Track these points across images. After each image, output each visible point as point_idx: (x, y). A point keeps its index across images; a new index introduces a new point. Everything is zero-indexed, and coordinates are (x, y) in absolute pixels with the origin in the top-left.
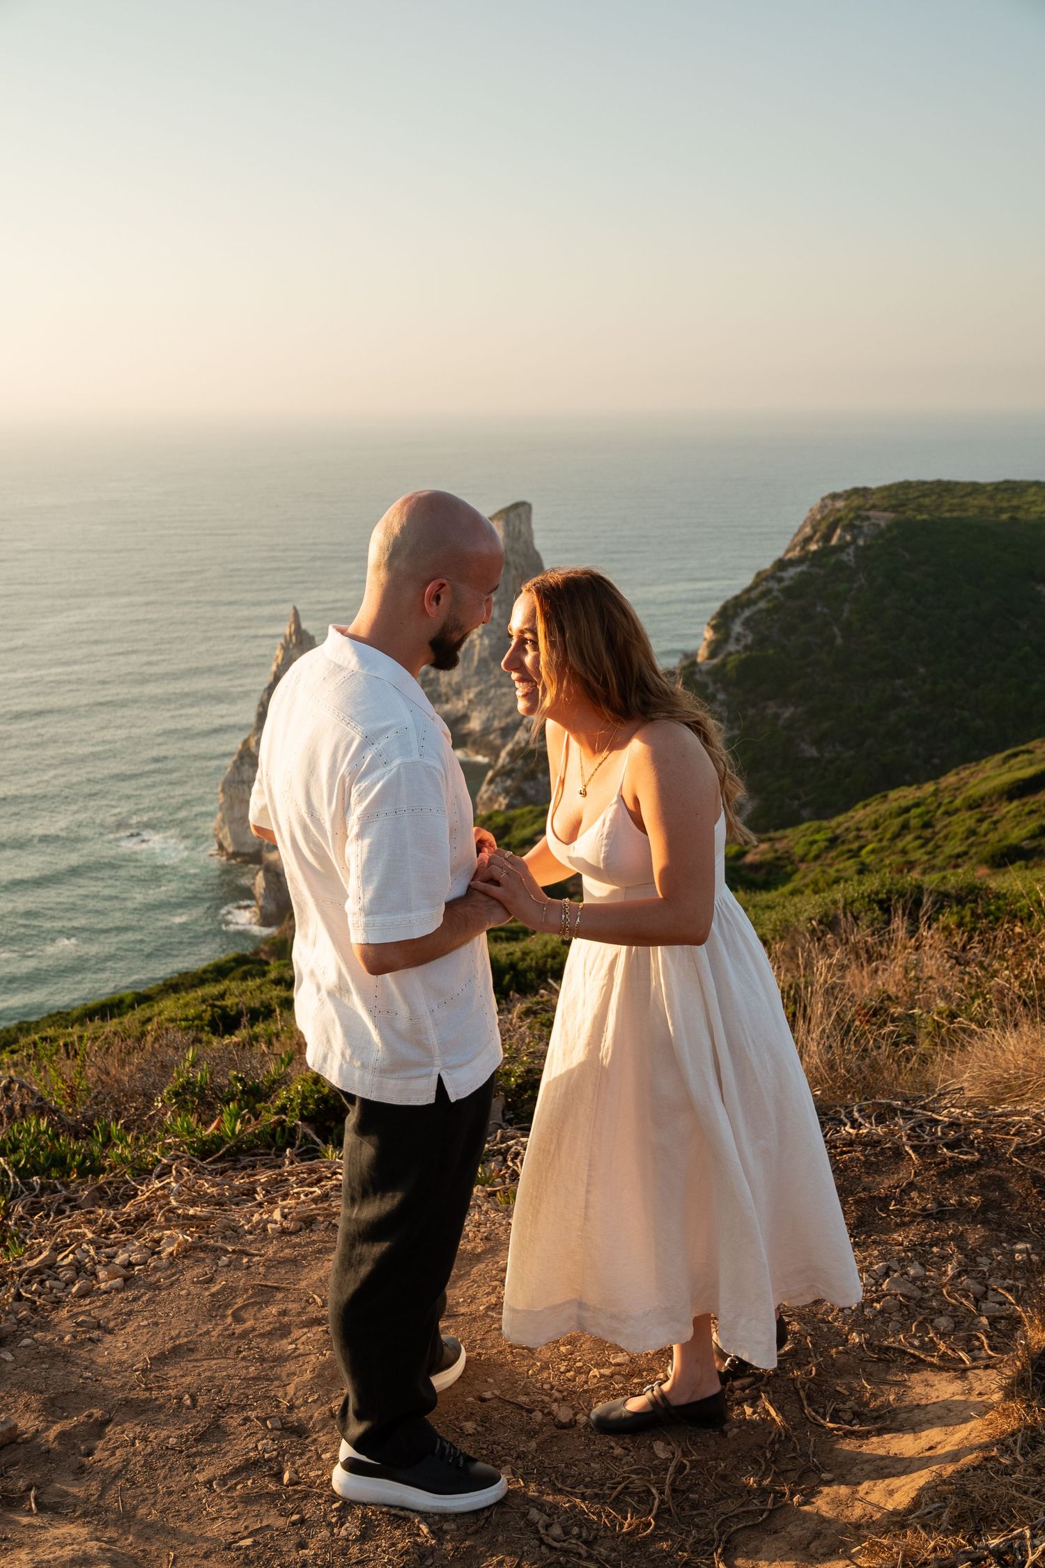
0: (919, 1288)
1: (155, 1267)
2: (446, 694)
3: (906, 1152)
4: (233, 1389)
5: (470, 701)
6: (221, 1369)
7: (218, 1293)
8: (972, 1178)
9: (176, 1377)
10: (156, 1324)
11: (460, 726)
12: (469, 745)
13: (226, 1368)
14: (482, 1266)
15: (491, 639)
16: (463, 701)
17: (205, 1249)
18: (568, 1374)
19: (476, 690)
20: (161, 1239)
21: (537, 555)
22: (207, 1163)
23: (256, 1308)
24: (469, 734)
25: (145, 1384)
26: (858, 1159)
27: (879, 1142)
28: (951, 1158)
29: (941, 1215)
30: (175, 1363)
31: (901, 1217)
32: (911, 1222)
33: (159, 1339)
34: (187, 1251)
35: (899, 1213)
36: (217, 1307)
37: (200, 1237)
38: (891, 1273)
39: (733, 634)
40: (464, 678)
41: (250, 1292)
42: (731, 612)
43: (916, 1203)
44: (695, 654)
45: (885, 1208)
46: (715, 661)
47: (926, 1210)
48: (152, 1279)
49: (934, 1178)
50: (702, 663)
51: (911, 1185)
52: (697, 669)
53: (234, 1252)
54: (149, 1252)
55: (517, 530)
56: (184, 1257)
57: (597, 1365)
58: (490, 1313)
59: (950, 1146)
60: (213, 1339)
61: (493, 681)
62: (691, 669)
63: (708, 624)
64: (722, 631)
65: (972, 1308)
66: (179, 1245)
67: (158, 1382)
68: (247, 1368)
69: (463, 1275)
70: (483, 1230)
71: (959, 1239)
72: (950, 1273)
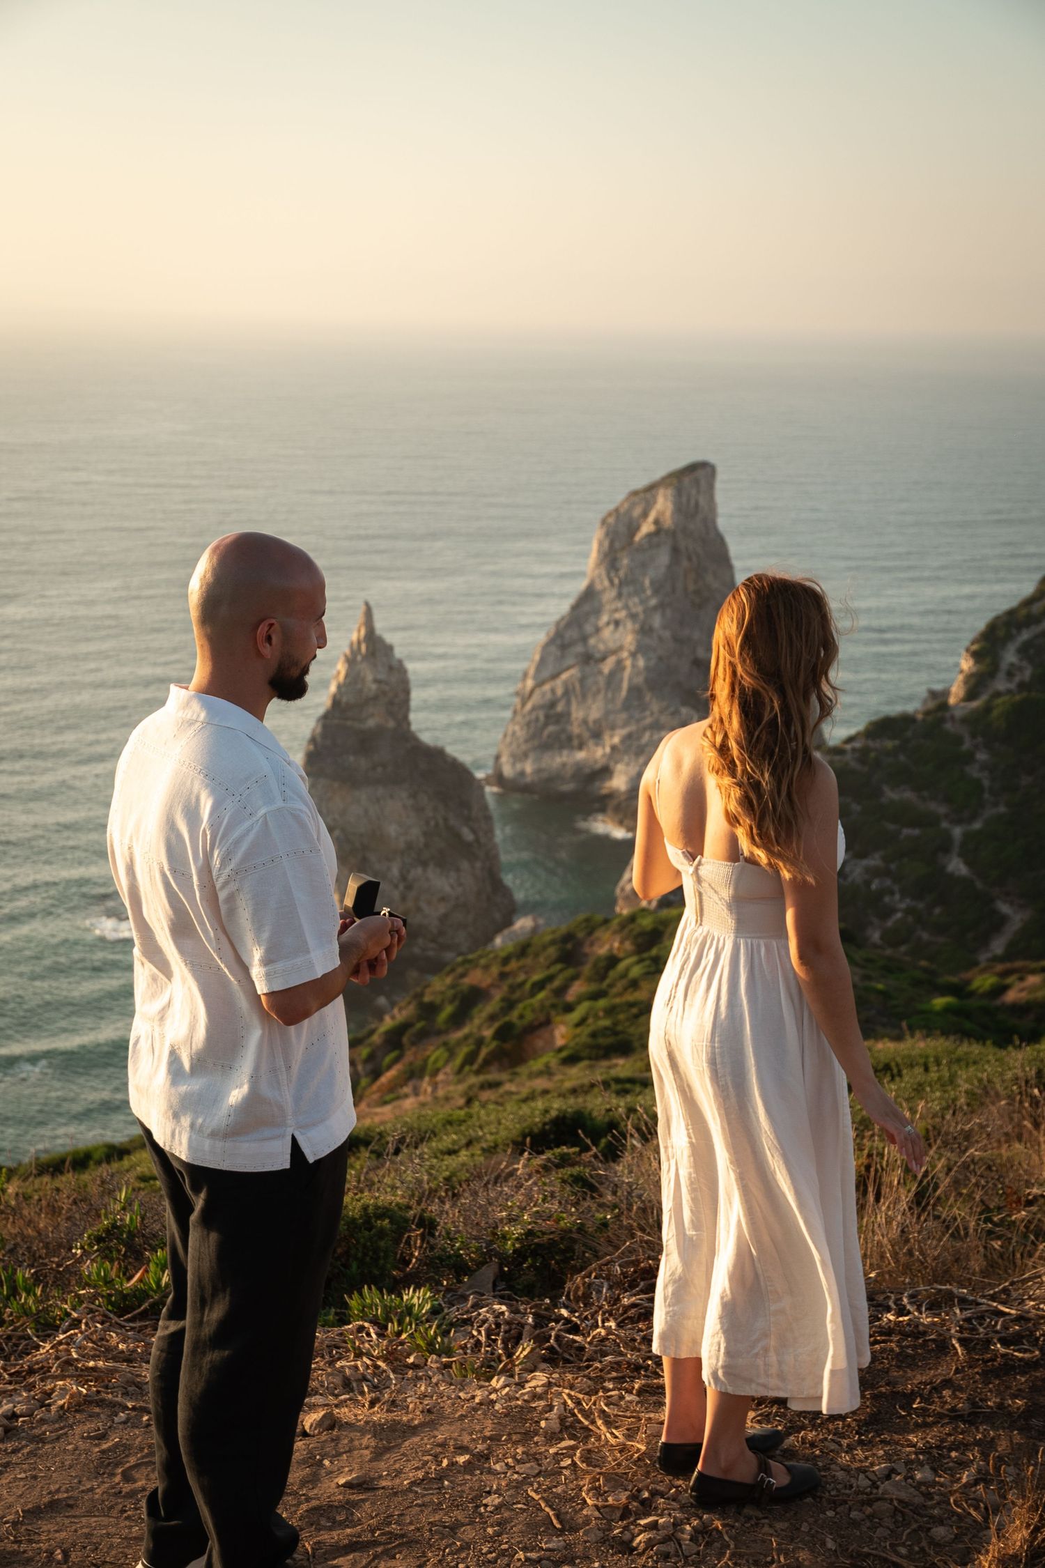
0: (922, 1493)
1: (41, 1419)
2: (579, 736)
3: (953, 1345)
4: (111, 1547)
5: (614, 748)
6: (101, 1526)
7: (109, 1450)
8: (1023, 1379)
9: (49, 1531)
10: (35, 1477)
11: (597, 784)
12: (610, 812)
13: (106, 1527)
14: (416, 1439)
15: (648, 659)
16: (604, 747)
17: (101, 1403)
18: (490, 1556)
19: (624, 732)
20: (53, 1390)
21: (720, 541)
22: (124, 1321)
23: (149, 1469)
24: (611, 795)
25: (15, 1537)
26: (892, 1350)
27: (924, 1333)
28: (1003, 1356)
29: (974, 1417)
30: (51, 1517)
31: (924, 1416)
32: (935, 1423)
33: (36, 1492)
34: (80, 1405)
35: (923, 1412)
36: (106, 1464)
37: (98, 1392)
38: (893, 1475)
39: (1004, 666)
40: (607, 713)
41: (146, 1451)
42: (1001, 633)
43: (946, 1402)
44: (946, 693)
45: (907, 1406)
46: (975, 704)
47: (956, 1411)
48: (37, 1432)
49: (978, 1377)
50: (956, 705)
51: (947, 1383)
52: (948, 715)
53: (134, 1408)
54: (38, 1404)
55: (693, 502)
56: (76, 1411)
57: (525, 1549)
58: (414, 1488)
59: (1005, 1342)
60: (97, 1496)
61: (648, 721)
62: (939, 714)
63: (967, 650)
64: (988, 660)
65: (979, 1518)
66: (72, 1396)
67: (29, 1535)
68: (130, 1527)
69: (393, 1447)
70: (426, 1402)
71: (987, 1446)
72: (964, 1480)
